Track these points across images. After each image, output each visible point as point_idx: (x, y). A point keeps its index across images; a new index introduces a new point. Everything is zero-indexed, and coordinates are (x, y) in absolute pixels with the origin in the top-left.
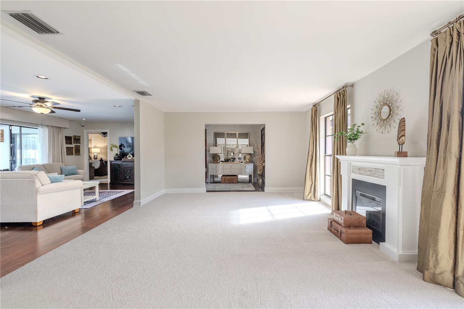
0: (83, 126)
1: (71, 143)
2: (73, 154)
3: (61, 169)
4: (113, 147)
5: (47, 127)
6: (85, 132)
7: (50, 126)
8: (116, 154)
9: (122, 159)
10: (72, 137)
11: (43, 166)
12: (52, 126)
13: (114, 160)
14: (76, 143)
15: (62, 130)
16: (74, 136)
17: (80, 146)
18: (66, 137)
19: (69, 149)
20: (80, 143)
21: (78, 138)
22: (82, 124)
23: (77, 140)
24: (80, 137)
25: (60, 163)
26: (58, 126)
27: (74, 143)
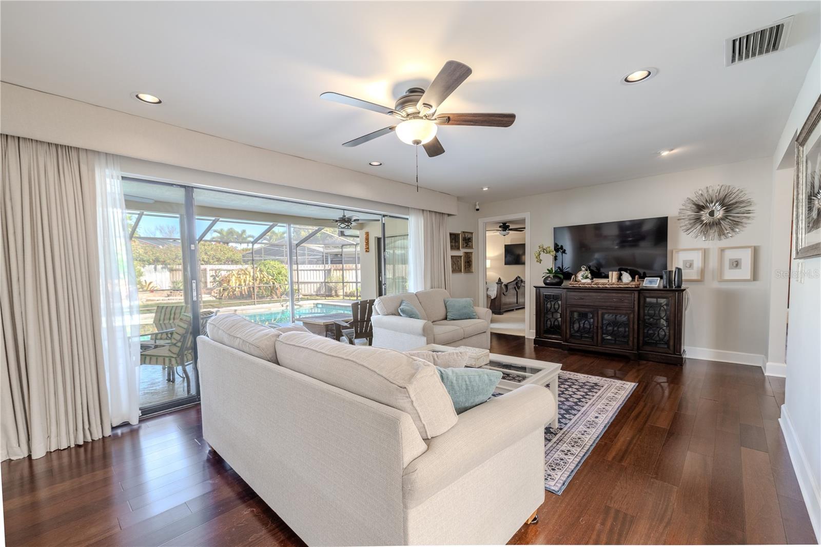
0: (478, 210)
1: (458, 249)
2: (461, 271)
3: (445, 304)
4: (542, 253)
5: (421, 212)
6: (481, 222)
7: (427, 211)
8: (548, 270)
9: (562, 283)
10: (459, 234)
11: (417, 296)
12: (430, 211)
13: (544, 285)
14: (466, 246)
15: (445, 218)
16: (463, 232)
17: (471, 253)
18: (451, 234)
19: (454, 260)
20: (471, 247)
21: (469, 236)
22: (476, 205)
23: (468, 241)
24: (472, 233)
25: (442, 289)
26: (439, 211)
27: (463, 247)
